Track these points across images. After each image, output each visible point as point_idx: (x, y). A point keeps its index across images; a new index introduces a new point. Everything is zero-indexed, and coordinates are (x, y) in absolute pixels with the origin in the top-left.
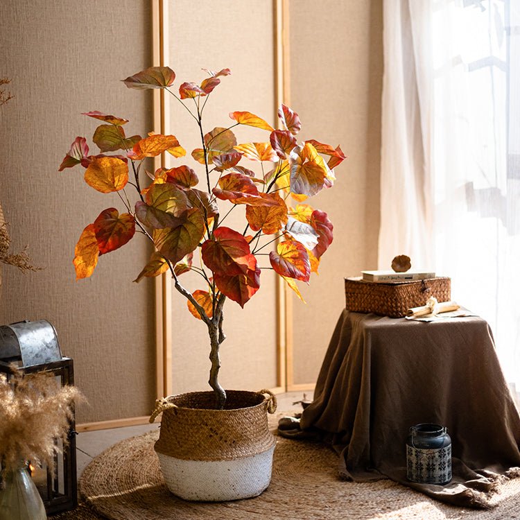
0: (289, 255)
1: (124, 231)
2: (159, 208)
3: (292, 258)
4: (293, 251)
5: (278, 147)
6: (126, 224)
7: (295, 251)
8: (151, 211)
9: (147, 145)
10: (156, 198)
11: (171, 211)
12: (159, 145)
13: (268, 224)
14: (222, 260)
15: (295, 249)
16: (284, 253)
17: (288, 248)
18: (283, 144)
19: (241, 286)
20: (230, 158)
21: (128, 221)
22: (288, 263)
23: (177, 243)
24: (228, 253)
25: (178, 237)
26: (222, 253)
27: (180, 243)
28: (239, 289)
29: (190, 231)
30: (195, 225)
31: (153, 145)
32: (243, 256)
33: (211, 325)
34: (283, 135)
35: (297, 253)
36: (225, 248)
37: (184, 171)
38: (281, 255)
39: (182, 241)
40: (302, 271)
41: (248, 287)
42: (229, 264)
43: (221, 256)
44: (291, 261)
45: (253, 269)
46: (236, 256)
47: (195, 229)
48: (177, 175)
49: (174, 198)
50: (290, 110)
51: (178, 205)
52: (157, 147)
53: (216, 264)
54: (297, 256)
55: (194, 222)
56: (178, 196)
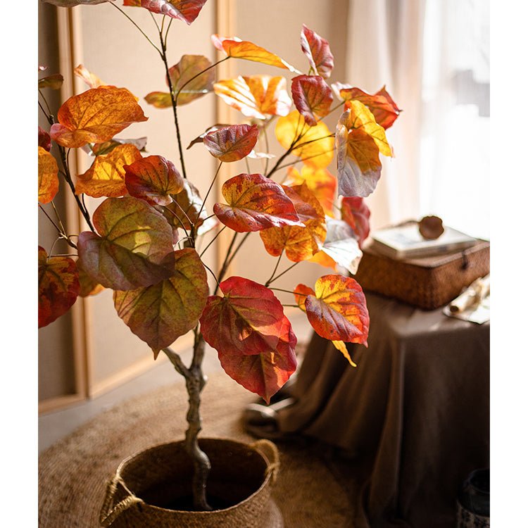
0: (335, 299)
1: (60, 289)
2: (120, 243)
3: (339, 303)
4: (340, 291)
5: (305, 107)
6: (63, 275)
7: (344, 291)
8: (106, 248)
9: (82, 109)
10: (112, 223)
11: (144, 251)
12: (106, 113)
13: (294, 242)
14: (235, 330)
15: (344, 287)
16: (326, 294)
17: (332, 286)
18: (310, 99)
19: (264, 365)
20: (233, 136)
21: (65, 270)
22: (334, 313)
23: (159, 311)
24: (245, 317)
25: (159, 301)
26: (233, 319)
27: (163, 311)
28: (260, 371)
29: (180, 292)
30: (190, 282)
31: (93, 110)
32: (271, 323)
33: (191, 378)
34: (311, 84)
35: (347, 295)
36: (239, 310)
37: (156, 166)
38: (321, 299)
39: (168, 309)
40: (357, 325)
41: (277, 370)
42: (246, 335)
43: (233, 324)
44: (338, 308)
45: (286, 339)
46: (258, 323)
47: (191, 288)
48: (143, 173)
49: (147, 227)
50: (316, 35)
51: (155, 241)
52: (102, 116)
53: (224, 337)
54: (348, 299)
55: (189, 274)
56: (154, 223)
